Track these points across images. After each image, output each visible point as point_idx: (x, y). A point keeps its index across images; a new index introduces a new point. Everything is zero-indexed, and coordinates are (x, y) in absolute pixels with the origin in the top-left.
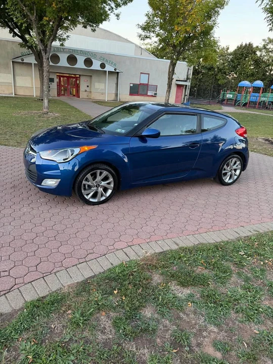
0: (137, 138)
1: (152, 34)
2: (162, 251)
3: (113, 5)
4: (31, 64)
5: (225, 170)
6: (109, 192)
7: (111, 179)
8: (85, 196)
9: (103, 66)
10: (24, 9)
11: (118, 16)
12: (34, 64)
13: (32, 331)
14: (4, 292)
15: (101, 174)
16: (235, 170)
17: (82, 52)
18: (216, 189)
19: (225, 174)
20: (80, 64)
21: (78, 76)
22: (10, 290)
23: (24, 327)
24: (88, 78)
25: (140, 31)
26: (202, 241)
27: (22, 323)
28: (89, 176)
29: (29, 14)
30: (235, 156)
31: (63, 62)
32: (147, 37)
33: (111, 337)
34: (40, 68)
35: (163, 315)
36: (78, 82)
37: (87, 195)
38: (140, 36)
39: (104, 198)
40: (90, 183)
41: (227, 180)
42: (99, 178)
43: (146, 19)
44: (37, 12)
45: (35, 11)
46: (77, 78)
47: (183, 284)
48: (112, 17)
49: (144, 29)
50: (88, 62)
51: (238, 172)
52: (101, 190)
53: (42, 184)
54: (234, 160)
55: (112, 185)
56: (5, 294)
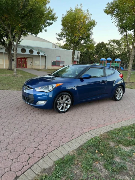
0: (79, 79)
1: (63, 38)
2: (107, 131)
3: (43, 26)
4: (3, 53)
5: (116, 93)
6: (69, 106)
7: (70, 100)
8: (58, 109)
9: (38, 53)
10: (5, 26)
11: (46, 30)
12: (5, 53)
13: (66, 176)
14: (41, 158)
15: (65, 97)
16: (120, 93)
17: (28, 47)
18: (114, 103)
19: (117, 95)
20: (27, 52)
21: (26, 58)
22: (43, 156)
23: (60, 174)
24: (31, 59)
25: (58, 37)
26: (122, 125)
27: (59, 172)
28: (60, 98)
29: (7, 29)
30: (120, 87)
31: (19, 52)
32: (61, 39)
33: (107, 173)
34: (9, 55)
35: (126, 161)
36: (26, 61)
37: (59, 108)
38: (57, 39)
39: (66, 109)
40: (60, 102)
41: (118, 98)
42: (64, 99)
43: (61, 31)
44: (11, 28)
45: (10, 28)
46: (25, 59)
47: (126, 145)
48: (43, 31)
49: (59, 35)
50: (31, 51)
51: (122, 94)
52: (65, 105)
53: (37, 104)
54: (120, 89)
55: (70, 102)
56: (41, 159)
